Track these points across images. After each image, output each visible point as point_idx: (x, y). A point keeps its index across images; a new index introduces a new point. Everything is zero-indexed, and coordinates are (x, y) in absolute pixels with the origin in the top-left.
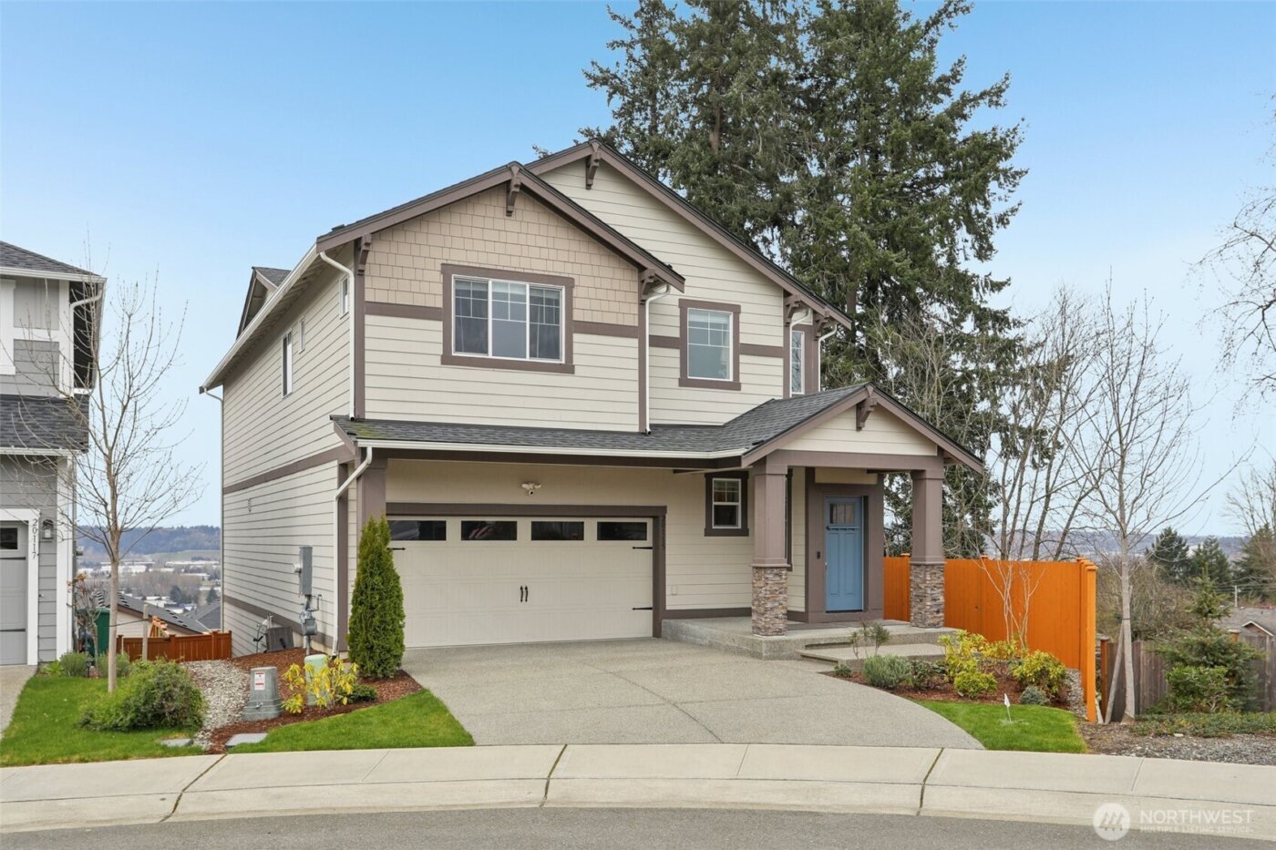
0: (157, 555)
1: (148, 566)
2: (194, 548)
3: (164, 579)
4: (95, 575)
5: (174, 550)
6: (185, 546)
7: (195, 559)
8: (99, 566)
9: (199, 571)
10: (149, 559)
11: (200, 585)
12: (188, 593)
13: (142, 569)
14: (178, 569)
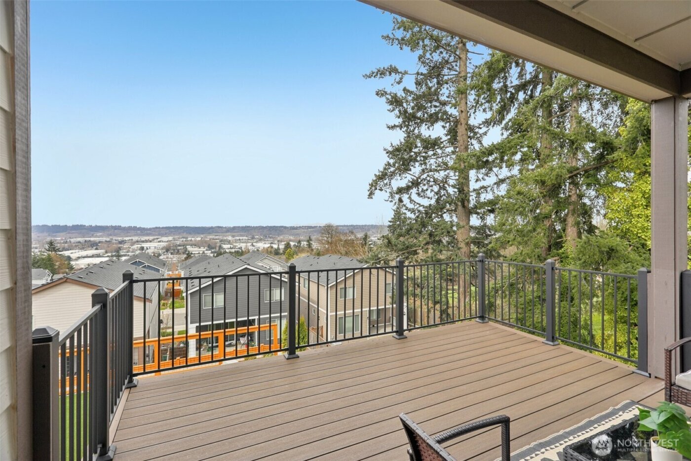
0: (204, 235)
1: (202, 238)
2: (216, 233)
3: (206, 242)
4: (186, 241)
5: (210, 233)
6: (213, 232)
7: (216, 236)
8: (187, 238)
9: (217, 239)
10: (202, 236)
11: (216, 244)
12: (213, 246)
13: (199, 239)
14: (210, 239)
